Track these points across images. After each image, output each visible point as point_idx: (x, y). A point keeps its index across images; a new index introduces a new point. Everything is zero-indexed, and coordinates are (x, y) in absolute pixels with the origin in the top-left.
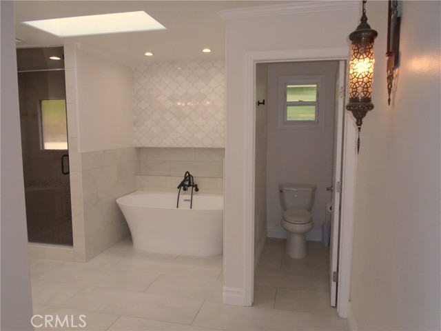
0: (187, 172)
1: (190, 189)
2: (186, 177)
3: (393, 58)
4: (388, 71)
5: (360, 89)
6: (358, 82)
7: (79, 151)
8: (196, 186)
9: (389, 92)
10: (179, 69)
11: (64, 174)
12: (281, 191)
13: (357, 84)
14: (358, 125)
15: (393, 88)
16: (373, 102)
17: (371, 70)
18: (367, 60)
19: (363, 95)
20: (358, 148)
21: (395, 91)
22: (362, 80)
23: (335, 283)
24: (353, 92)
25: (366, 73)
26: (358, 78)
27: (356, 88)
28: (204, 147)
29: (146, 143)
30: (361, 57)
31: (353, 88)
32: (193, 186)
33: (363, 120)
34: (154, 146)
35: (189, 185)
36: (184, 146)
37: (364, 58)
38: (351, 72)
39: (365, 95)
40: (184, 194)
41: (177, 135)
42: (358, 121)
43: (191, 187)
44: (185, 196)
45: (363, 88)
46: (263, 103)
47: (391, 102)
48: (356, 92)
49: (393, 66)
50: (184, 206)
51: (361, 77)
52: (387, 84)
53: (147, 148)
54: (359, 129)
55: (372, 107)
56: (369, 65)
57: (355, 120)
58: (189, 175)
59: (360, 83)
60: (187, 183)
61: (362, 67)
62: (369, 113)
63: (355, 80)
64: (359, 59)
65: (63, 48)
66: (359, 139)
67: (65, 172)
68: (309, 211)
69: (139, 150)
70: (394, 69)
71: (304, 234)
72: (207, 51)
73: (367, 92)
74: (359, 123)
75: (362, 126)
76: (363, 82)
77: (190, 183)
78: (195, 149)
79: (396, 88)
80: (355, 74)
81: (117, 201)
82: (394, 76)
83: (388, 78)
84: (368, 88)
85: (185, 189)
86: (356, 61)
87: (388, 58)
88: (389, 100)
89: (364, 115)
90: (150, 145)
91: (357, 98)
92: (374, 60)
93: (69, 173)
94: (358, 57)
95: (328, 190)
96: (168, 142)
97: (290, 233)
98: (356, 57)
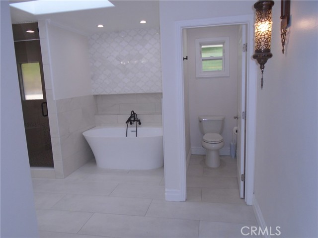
0: (133, 111)
1: (135, 123)
2: (132, 115)
3: (286, 20)
4: (281, 30)
5: (263, 43)
6: (261, 38)
7: (54, 99)
8: (139, 121)
9: (283, 44)
10: (122, 36)
11: (44, 116)
12: (200, 122)
13: (260, 40)
14: (261, 69)
15: (286, 42)
16: (272, 52)
17: (270, 30)
18: (267, 22)
19: (265, 48)
20: (262, 85)
21: (288, 43)
22: (263, 37)
23: (243, 182)
24: (257, 46)
25: (267, 32)
26: (261, 35)
27: (260, 42)
28: (143, 92)
29: (101, 91)
30: (263, 20)
31: (257, 43)
32: (137, 121)
33: (265, 65)
34: (107, 94)
35: (134, 121)
36: (129, 93)
37: (265, 21)
38: (256, 31)
39: (266, 47)
40: (131, 127)
41: (123, 85)
42: (261, 66)
43: (135, 122)
44: (132, 128)
45: (265, 42)
46: (187, 59)
47: (285, 51)
48: (260, 45)
49: (286, 25)
50: (132, 135)
51: (263, 34)
52: (281, 39)
53: (102, 96)
54: (262, 71)
55: (271, 56)
56: (269, 26)
57: (260, 65)
58: (134, 113)
59: (263, 39)
60: (133, 119)
61: (264, 27)
62: (269, 60)
63: (259, 36)
64: (261, 21)
65: (37, 23)
66: (262, 79)
67: (45, 115)
68: (220, 134)
69: (96, 97)
70: (286, 28)
71: (218, 151)
72: (143, 22)
73: (268, 45)
74: (262, 67)
75: (264, 70)
76: (264, 38)
77: (135, 119)
78: (137, 94)
79: (288, 42)
80: (259, 33)
81: (83, 134)
82: (287, 33)
83: (282, 35)
84: (268, 42)
85: (131, 124)
86: (259, 23)
87: (281, 20)
88: (283, 50)
89: (265, 62)
90: (104, 93)
91: (261, 50)
92: (272, 22)
93: (47, 115)
94: (261, 20)
95: (235, 118)
96: (117, 90)
97: (208, 150)
98: (259, 20)
